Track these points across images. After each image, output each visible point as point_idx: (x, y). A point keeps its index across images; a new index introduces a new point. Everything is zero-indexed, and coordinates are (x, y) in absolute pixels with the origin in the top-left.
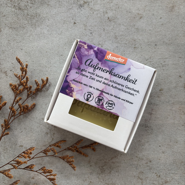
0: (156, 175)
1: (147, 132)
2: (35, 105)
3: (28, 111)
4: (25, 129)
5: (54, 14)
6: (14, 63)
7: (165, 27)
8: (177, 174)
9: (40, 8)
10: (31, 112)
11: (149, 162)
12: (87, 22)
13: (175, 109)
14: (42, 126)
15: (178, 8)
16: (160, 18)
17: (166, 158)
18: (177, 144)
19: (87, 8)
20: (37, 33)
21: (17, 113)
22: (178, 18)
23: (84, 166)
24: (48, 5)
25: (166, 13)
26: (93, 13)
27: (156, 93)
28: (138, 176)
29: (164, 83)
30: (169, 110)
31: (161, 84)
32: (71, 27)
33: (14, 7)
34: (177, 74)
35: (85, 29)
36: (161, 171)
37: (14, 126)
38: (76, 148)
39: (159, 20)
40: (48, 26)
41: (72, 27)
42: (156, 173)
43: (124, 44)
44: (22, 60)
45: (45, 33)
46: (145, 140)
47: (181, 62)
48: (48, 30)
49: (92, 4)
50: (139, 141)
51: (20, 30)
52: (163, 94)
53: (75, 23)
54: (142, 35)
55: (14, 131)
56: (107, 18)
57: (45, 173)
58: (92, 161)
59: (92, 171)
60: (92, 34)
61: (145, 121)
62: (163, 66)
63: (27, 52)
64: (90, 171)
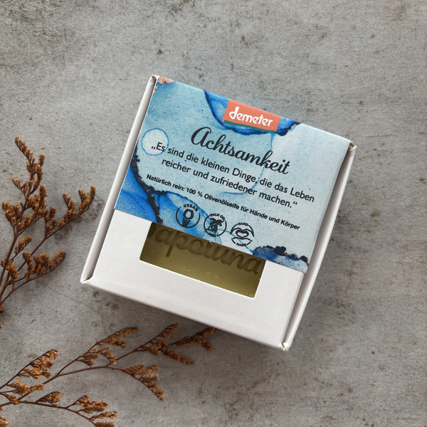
0: (364, 423)
1: (342, 318)
2: (65, 254)
3: (48, 270)
4: (41, 313)
5: (108, 29)
6: (12, 153)
7: (384, 59)
8: (415, 419)
9: (75, 16)
10: (56, 273)
11: (346, 393)
12: (191, 49)
13: (411, 261)
14: (82, 305)
15: (415, 10)
16: (370, 35)
17: (390, 383)
18: (417, 348)
19: (190, 15)
20: (68, 78)
21: (20, 275)
22: (416, 35)
23: (187, 402)
24: (93, 7)
25: (387, 23)
26: (205, 26)
27: (363, 222)
29: (383, 197)
30: (395, 264)
31: (375, 199)
32: (150, 62)
33: (10, 14)
34: (414, 174)
35: (184, 66)
36: (376, 412)
37: (14, 306)
38: (163, 346)
39: (369, 42)
40: (93, 61)
41: (153, 62)
42: (364, 420)
43: (283, 102)
44: (29, 146)
45: (88, 77)
46: (337, 338)
47: (423, 143)
48: (95, 69)
49: (203, 5)
50: (322, 340)
51: (26, 71)
52: (379, 224)
53: (160, 52)
54: (327, 79)
55: (14, 320)
56: (240, 39)
57: (87, 410)
58: (206, 392)
59: (206, 416)
60: (202, 79)
61: (336, 291)
62: (379, 155)
63: (43, 126)
64: (202, 416)
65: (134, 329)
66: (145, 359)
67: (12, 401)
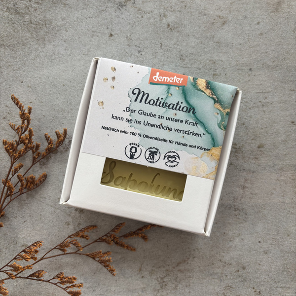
0: (254, 290)
1: (238, 218)
2: (47, 175)
3: (35, 187)
4: (30, 216)
5: (76, 19)
6: (9, 106)
7: (266, 39)
8: (289, 288)
9: (52, 11)
10: (41, 189)
11: (241, 270)
12: (132, 33)
13: (286, 178)
14: (58, 211)
15: (287, 5)
16: (256, 23)
17: (271, 263)
18: (289, 239)
19: (132, 10)
20: (47, 54)
21: (15, 190)
22: (288, 22)
23: (132, 277)
24: (65, 4)
25: (268, 14)
26: (142, 17)
27: (252, 152)
28: (224, 293)
29: (266, 134)
30: (274, 181)
31: (260, 136)
32: (104, 42)
33: (7, 10)
34: (287, 118)
35: (128, 45)
36: (262, 283)
37: (12, 211)
38: (114, 238)
39: (256, 27)
40: (65, 41)
41: (106, 42)
42: (253, 288)
43: (196, 69)
44: (21, 101)
45: (61, 52)
46: (235, 232)
47: (293, 97)
48: (67, 47)
49: (141, 2)
50: (224, 233)
51: (19, 49)
52: (263, 153)
53: (111, 35)
54: (227, 53)
55: (11, 221)
56: (166, 26)
57: (62, 283)
58: (144, 270)
59: (145, 286)
60: (140, 53)
61: (234, 200)
62: (263, 105)
63: (30, 87)
64: (142, 286)
65: (94, 226)
66: (102, 247)
67: (10, 276)
